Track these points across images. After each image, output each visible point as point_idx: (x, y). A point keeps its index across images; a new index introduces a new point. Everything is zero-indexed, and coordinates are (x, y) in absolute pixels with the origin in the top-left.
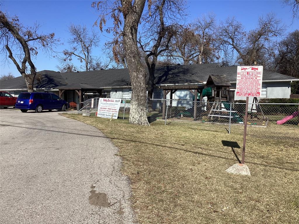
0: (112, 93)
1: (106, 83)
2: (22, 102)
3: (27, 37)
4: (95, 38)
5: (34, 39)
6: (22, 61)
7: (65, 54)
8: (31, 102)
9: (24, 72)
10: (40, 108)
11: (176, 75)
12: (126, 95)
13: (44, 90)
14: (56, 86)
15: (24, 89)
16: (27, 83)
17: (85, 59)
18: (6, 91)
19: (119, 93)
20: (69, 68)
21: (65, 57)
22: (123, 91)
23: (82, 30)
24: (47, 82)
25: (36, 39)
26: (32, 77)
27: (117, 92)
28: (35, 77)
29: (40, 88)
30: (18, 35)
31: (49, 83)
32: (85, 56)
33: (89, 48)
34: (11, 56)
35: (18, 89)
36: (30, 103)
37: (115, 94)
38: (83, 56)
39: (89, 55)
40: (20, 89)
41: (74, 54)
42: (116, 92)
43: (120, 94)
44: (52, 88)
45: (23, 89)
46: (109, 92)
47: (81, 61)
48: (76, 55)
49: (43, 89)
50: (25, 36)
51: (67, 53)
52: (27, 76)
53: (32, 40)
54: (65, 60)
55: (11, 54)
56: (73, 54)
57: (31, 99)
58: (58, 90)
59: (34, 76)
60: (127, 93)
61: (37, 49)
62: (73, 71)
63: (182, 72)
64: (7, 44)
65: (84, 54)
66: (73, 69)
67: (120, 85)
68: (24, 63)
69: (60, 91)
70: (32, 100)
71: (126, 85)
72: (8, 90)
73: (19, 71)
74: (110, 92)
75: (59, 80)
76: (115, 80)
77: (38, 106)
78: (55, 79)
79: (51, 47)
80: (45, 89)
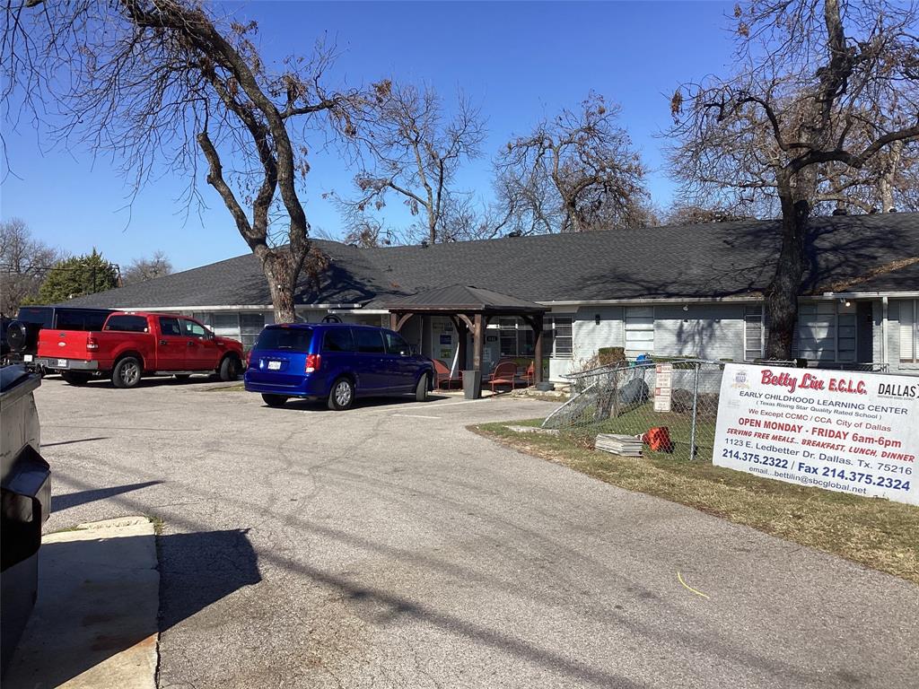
0: (581, 325)
1: (550, 283)
2: (275, 366)
3: (284, 98)
4: (468, 129)
5: (307, 110)
6: (255, 197)
7: (364, 186)
8: (313, 366)
9: (262, 241)
10: (344, 392)
11: (857, 252)
12: (639, 335)
13: (324, 310)
14: (367, 297)
15: (250, 307)
16: (272, 284)
17: (427, 201)
18: (181, 311)
19: (610, 326)
20: (365, 235)
21: (358, 196)
22: (626, 320)
23: (422, 103)
24: (329, 281)
25: (318, 108)
26: (293, 261)
27: (603, 323)
28: (303, 259)
29: (309, 302)
30: (253, 87)
31: (340, 286)
32: (429, 192)
33: (447, 163)
34: (216, 178)
35: (228, 307)
36: (310, 370)
37: (593, 330)
38: (422, 193)
39: (443, 189)
40: (234, 307)
41: (394, 187)
42: (598, 323)
43: (614, 330)
44: (356, 306)
45: (246, 307)
46: (566, 320)
47: (415, 210)
48: (398, 189)
49: (321, 306)
50: (275, 94)
51: (369, 183)
52: (272, 256)
53: (301, 112)
54: (361, 208)
55: (217, 168)
56: (391, 185)
57: (315, 354)
58: (387, 312)
59: (300, 255)
60: (644, 326)
61: (306, 153)
62: (380, 244)
63: (877, 242)
64: (206, 129)
65: (426, 184)
66: (380, 236)
67: (619, 294)
68: (261, 204)
69: (394, 317)
70: (318, 356)
71: (641, 296)
72: (187, 311)
73: (244, 235)
74: (570, 322)
75: (367, 273)
76: (587, 274)
77: (334, 383)
78: (349, 268)
79: (370, 139)
80: (328, 305)
